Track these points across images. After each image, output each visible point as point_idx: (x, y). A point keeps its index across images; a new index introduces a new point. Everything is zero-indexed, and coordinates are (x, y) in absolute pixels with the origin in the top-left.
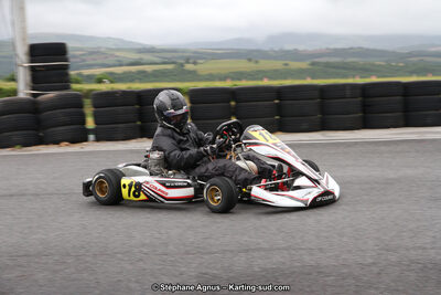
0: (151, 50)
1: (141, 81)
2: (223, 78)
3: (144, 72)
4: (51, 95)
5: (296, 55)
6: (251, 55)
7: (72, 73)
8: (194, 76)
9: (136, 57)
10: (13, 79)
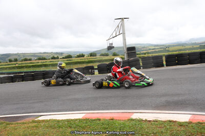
0: (157, 46)
1: (155, 53)
2: (176, 51)
3: (156, 51)
4: (132, 59)
5: (195, 44)
6: (183, 45)
7: (137, 53)
8: (168, 51)
9: (153, 47)
10: (124, 55)
